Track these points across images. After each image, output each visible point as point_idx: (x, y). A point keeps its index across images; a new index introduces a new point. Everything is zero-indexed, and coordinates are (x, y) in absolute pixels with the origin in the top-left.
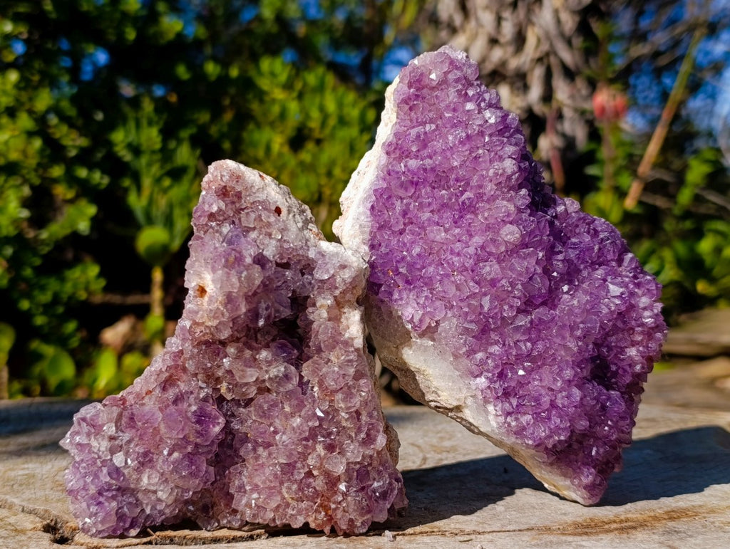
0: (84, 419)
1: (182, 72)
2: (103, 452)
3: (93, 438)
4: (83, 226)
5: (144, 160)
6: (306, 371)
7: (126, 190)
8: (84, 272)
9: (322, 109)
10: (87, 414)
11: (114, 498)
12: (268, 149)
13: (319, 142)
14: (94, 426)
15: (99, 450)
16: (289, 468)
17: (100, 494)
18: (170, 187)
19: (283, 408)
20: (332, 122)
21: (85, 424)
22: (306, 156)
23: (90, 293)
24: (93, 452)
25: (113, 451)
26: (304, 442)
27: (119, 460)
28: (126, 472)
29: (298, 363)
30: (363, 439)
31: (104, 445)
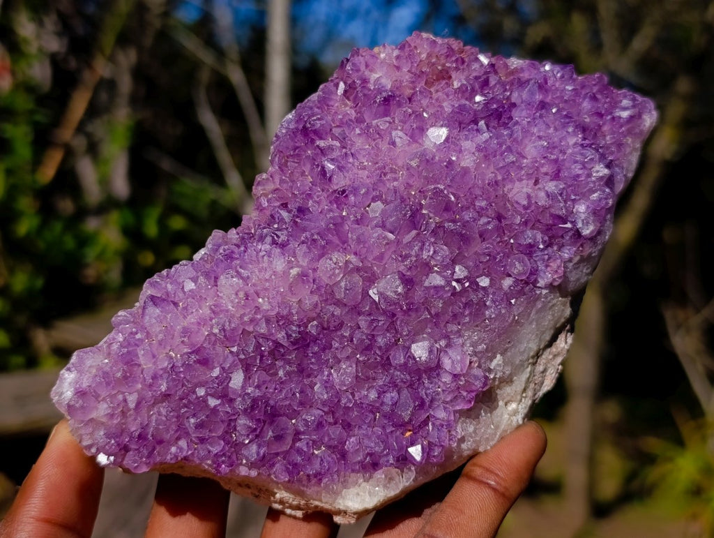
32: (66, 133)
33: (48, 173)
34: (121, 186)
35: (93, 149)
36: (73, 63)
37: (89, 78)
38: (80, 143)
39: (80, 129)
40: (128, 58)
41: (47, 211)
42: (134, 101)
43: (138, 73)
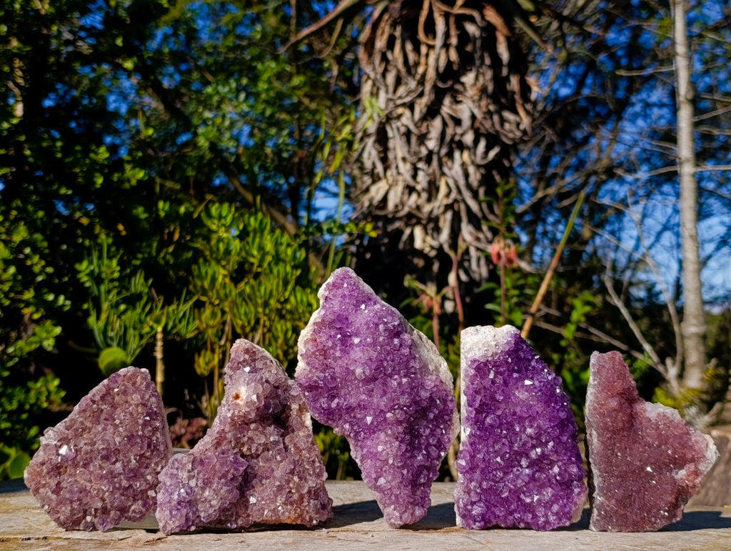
1: (140, 212)
2: (184, 479)
3: (180, 471)
4: (49, 344)
5: (103, 288)
6: (287, 440)
7: (87, 313)
8: (46, 384)
9: (261, 248)
10: (176, 459)
12: (214, 279)
13: (257, 276)
16: (280, 488)
18: (125, 312)
19: (276, 458)
20: (269, 258)
22: (245, 287)
23: (51, 402)
24: (179, 479)
25: (190, 478)
26: (288, 475)
27: (193, 483)
28: (196, 489)
29: (283, 436)
31: (185, 475)
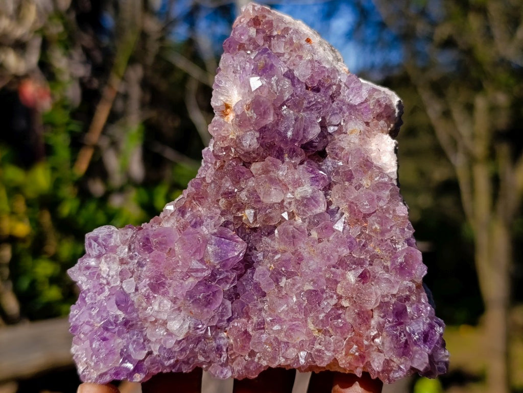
0: (96, 240)
2: (112, 277)
3: (103, 260)
10: (100, 233)
11: (120, 334)
14: (105, 247)
15: (108, 275)
16: (315, 297)
17: (106, 328)
19: (310, 235)
21: (96, 245)
24: (102, 277)
25: (123, 276)
26: (332, 269)
28: (135, 299)
30: (401, 264)
31: (115, 268)
32: (94, 136)
33: (82, 166)
34: (137, 169)
35: (114, 144)
36: (95, 83)
37: (108, 94)
38: (104, 143)
39: (104, 132)
40: (136, 73)
41: (84, 194)
42: (143, 105)
43: (145, 84)
